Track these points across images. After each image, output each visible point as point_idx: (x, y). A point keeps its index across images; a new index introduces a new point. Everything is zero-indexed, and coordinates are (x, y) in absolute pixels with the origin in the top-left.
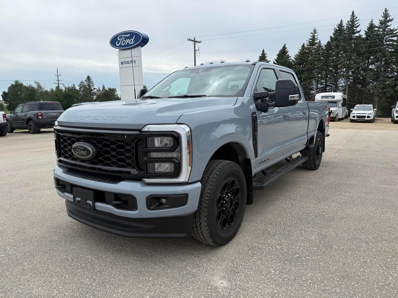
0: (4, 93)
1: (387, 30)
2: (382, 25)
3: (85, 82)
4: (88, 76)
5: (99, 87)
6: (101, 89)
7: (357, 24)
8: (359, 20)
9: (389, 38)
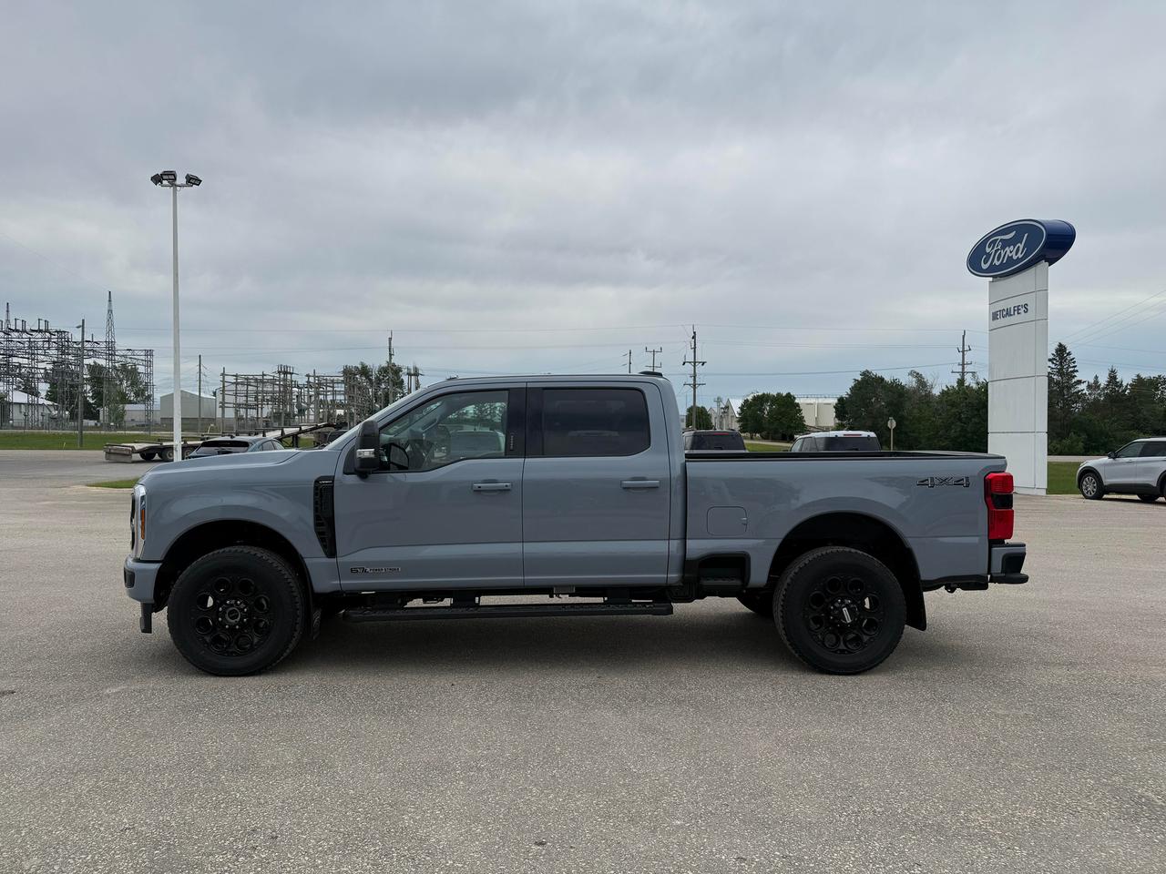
0: (841, 400)
3: (1050, 364)
4: (1060, 345)
5: (1096, 377)
6: (1103, 381)
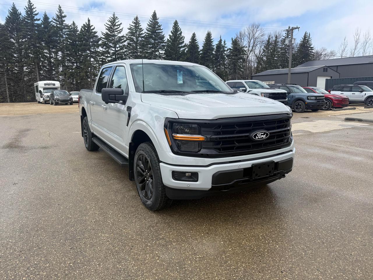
1: (64, 24)
2: (59, 19)
7: (35, 11)
8: (36, 7)
9: (67, 32)
